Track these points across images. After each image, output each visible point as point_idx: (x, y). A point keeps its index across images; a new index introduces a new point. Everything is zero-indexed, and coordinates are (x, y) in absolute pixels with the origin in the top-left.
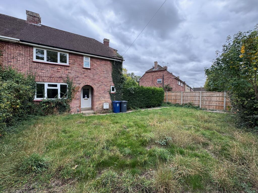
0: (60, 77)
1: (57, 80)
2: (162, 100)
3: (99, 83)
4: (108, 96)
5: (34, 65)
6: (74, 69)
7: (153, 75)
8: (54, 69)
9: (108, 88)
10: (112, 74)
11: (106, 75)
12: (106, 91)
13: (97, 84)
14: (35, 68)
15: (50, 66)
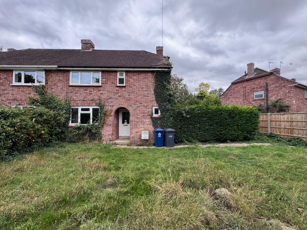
0: (92, 100)
1: (89, 103)
2: (255, 129)
3: (137, 103)
4: (148, 121)
5: (70, 89)
6: (106, 89)
7: (245, 87)
8: (87, 91)
9: (149, 109)
10: (155, 90)
11: (146, 92)
12: (146, 114)
13: (133, 106)
14: (71, 92)
15: (83, 88)
